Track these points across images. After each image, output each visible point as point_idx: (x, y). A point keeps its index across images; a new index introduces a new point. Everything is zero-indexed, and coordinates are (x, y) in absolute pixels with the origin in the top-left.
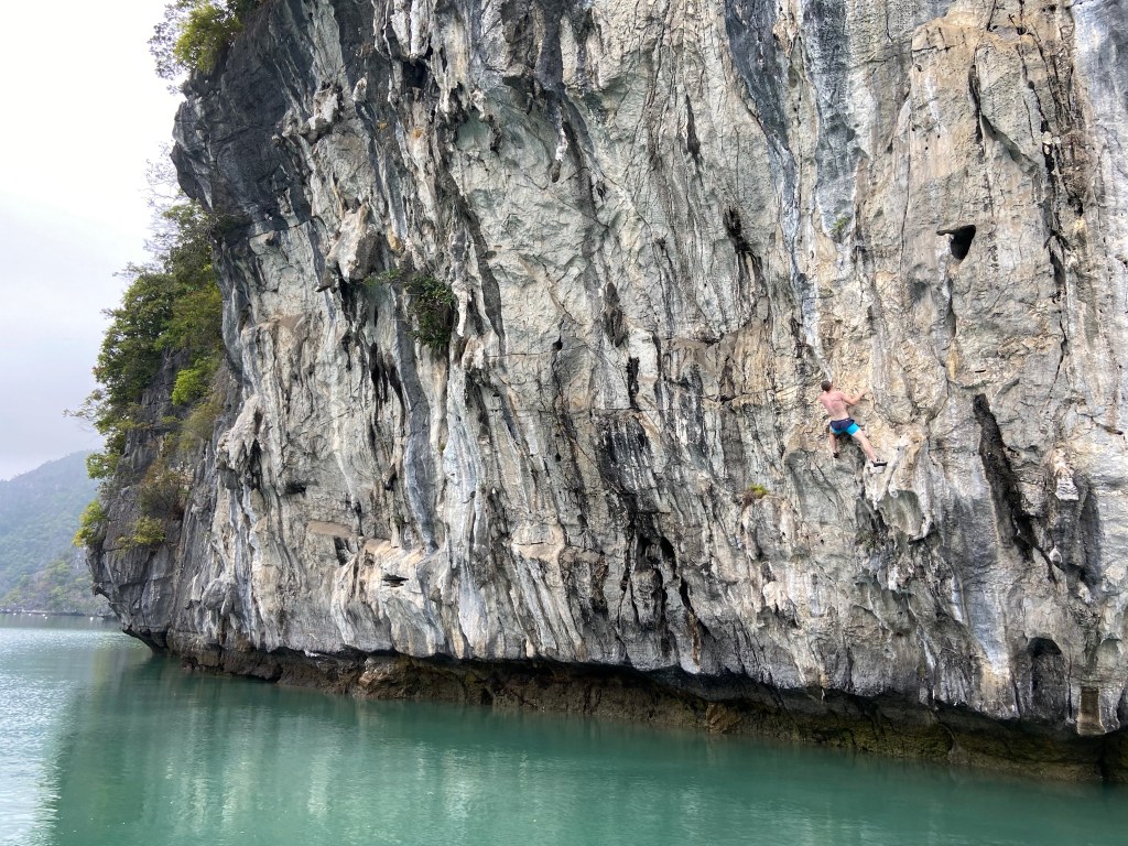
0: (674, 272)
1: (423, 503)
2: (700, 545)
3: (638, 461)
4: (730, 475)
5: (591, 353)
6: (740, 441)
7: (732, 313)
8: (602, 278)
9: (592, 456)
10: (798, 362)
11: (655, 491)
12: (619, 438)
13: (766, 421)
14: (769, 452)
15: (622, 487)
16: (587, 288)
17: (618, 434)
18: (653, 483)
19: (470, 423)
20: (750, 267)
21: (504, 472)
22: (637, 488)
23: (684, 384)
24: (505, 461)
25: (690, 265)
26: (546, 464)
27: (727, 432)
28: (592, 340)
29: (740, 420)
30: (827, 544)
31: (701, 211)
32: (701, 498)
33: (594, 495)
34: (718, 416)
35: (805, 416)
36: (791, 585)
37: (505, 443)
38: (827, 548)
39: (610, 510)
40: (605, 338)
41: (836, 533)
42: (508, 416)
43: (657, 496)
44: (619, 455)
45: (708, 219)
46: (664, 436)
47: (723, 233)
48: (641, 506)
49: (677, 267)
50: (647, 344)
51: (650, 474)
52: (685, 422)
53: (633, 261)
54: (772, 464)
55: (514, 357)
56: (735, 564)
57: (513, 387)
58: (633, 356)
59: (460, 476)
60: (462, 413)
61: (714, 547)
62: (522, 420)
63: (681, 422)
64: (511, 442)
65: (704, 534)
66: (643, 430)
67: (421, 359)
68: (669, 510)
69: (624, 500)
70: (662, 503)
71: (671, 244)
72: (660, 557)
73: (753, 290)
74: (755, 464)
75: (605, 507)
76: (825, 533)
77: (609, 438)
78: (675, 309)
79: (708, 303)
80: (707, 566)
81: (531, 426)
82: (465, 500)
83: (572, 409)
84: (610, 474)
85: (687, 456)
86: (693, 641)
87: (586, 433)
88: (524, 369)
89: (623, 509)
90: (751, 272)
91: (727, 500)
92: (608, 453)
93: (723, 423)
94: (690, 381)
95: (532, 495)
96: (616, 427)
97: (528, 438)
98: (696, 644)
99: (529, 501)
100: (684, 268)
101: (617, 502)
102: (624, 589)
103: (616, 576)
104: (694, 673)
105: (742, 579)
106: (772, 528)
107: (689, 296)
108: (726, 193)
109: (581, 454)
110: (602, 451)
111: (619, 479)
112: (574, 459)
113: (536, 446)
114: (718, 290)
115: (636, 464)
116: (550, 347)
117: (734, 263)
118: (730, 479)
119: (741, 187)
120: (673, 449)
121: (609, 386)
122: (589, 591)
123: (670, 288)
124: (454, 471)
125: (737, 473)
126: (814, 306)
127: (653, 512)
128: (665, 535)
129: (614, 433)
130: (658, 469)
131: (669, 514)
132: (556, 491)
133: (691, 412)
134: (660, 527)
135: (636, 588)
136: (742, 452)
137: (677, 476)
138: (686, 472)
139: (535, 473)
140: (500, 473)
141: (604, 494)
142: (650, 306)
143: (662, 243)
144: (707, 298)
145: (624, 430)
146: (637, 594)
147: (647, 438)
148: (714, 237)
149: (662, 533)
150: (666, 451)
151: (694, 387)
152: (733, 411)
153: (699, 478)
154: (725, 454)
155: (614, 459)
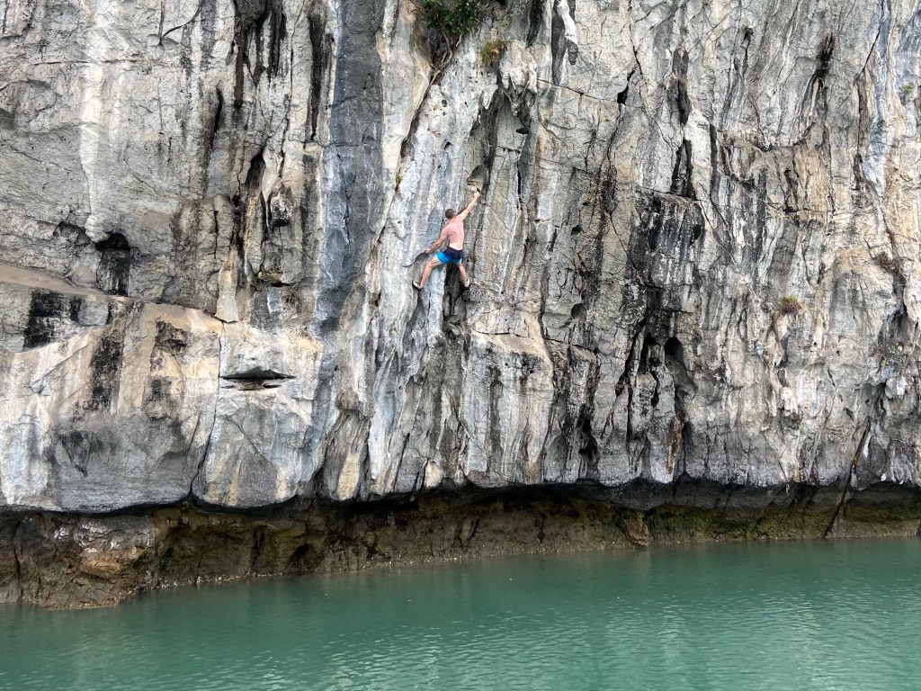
0: (746, 66)
1: (346, 258)
2: (714, 349)
3: (681, 254)
4: (769, 283)
5: (645, 119)
6: (792, 253)
7: (787, 128)
8: (675, 39)
9: (626, 237)
10: (855, 193)
11: (687, 289)
12: (671, 224)
13: (818, 238)
14: (811, 267)
15: (650, 278)
16: (656, 43)
17: (672, 220)
18: (689, 278)
19: (462, 157)
20: (815, 93)
21: (484, 233)
22: (667, 282)
23: (748, 185)
24: (491, 220)
25: (767, 67)
26: (555, 235)
27: (784, 242)
28: (650, 105)
29: (800, 233)
30: (843, 355)
31: (802, 23)
32: (734, 302)
33: (610, 284)
34: (782, 225)
35: (849, 242)
36: (800, 391)
37: (505, 195)
38: (843, 359)
39: (625, 302)
40: (665, 107)
41: (851, 346)
42: (525, 165)
43: (686, 294)
44: (662, 243)
45: (805, 34)
46: (720, 233)
47: (812, 53)
48: (665, 302)
49: (751, 62)
50: (701, 130)
51: (689, 269)
52: (743, 223)
53: (713, 37)
54: (809, 279)
55: (567, 91)
56: (743, 369)
57: (552, 128)
58: (687, 138)
59: (408, 227)
60: (458, 141)
61: (726, 352)
62: (545, 174)
63: (739, 223)
64: (513, 198)
65: (718, 337)
66: (703, 221)
67: (392, 35)
68: (693, 310)
69: (648, 293)
70: (688, 302)
71: (757, 39)
72: (663, 360)
73: (811, 114)
74: (795, 276)
75: (619, 297)
76: (842, 345)
77: (658, 222)
78: (734, 104)
79: (770, 111)
80: (721, 371)
81: (554, 184)
82: (408, 263)
83: (619, 178)
84: (638, 262)
85: (738, 257)
86: (670, 448)
87: (627, 209)
88: (580, 111)
89: (641, 303)
90: (814, 98)
91: (757, 306)
92: (647, 239)
93: (785, 231)
94: (756, 183)
95: (514, 271)
96: (672, 212)
97: (542, 197)
98: (673, 451)
99: (506, 279)
100: (759, 66)
101: (636, 295)
102: (619, 393)
103: (610, 379)
104: (666, 482)
105: (750, 384)
106: (807, 338)
107: (750, 95)
108: (835, 20)
109: (612, 232)
110: (642, 234)
111: (651, 268)
112: (599, 238)
113: (549, 210)
114: (783, 102)
115: (678, 256)
116: (614, 97)
117: (805, 83)
118: (768, 287)
119: (848, 21)
120: (727, 249)
121: (651, 162)
122: (583, 396)
123: (736, 81)
124: (403, 217)
125: (775, 282)
126: (884, 151)
127: (676, 311)
128: (678, 336)
129: (666, 218)
130: (703, 266)
131: (690, 314)
132: (552, 270)
133: (751, 214)
134: (676, 326)
135: (637, 392)
136: (790, 263)
137: (720, 275)
138: (730, 274)
139: (532, 242)
140: (478, 235)
141: (622, 283)
142: (712, 91)
143: (748, 34)
144: (772, 105)
145: (681, 217)
146: (636, 399)
147: (704, 231)
148: (802, 53)
149: (676, 332)
150: (720, 249)
151: (758, 190)
152: (797, 224)
153: (741, 281)
154: (773, 261)
155: (653, 247)
